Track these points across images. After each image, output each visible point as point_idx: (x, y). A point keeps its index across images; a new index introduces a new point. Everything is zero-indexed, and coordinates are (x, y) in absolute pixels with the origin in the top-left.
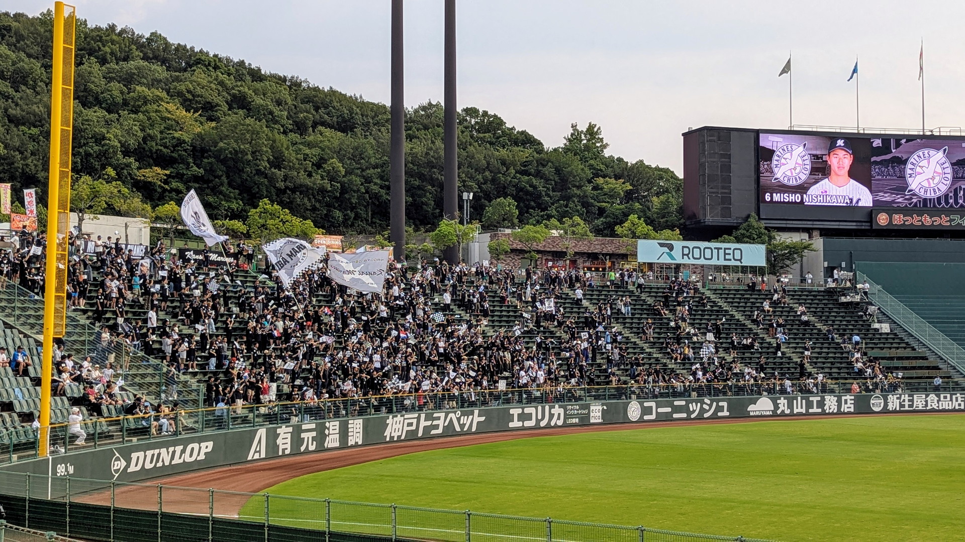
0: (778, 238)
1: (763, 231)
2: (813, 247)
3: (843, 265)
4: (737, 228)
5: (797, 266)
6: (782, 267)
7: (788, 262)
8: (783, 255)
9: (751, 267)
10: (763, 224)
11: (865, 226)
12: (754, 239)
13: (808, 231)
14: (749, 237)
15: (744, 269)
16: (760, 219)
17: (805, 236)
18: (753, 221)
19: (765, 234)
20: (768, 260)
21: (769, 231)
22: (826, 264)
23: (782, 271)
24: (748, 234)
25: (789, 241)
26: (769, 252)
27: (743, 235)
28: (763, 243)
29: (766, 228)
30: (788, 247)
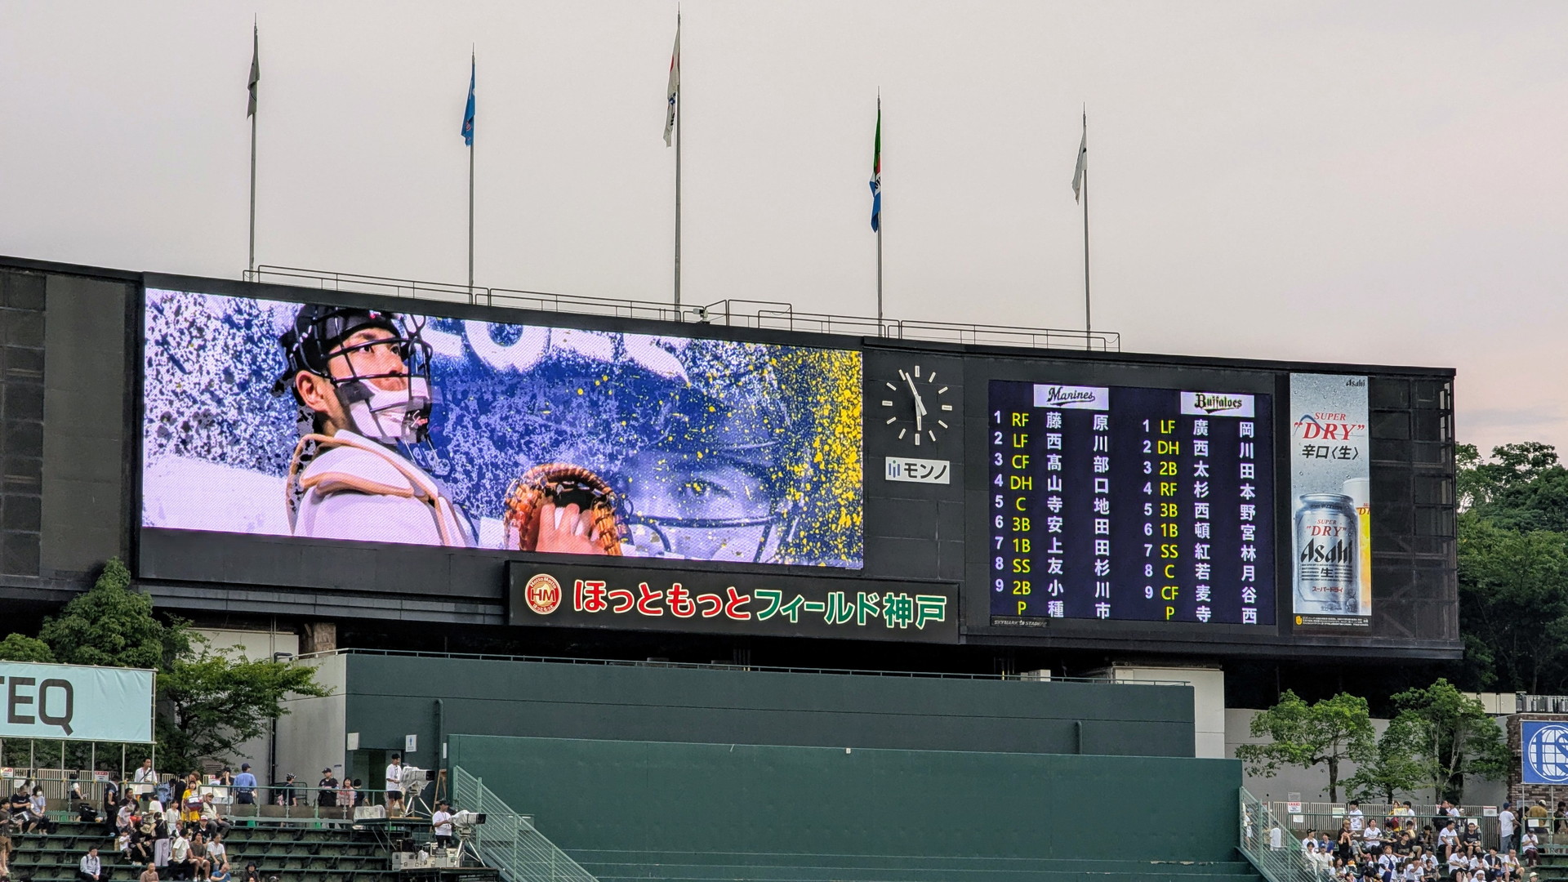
0: (197, 648)
1: (147, 622)
2: (314, 679)
3: (411, 743)
4: (56, 609)
5: (255, 748)
6: (207, 749)
7: (227, 732)
8: (213, 707)
9: (100, 746)
10: (147, 597)
11: (486, 616)
12: (114, 650)
13: (299, 625)
14: (98, 642)
15: (78, 755)
16: (137, 579)
17: (288, 643)
18: (112, 585)
19: (154, 634)
20: (161, 723)
21: (167, 623)
22: (354, 741)
23: (205, 761)
24: (96, 631)
25: (233, 659)
26: (165, 696)
27: (79, 636)
28: (146, 665)
29: (158, 613)
30: (228, 679)
